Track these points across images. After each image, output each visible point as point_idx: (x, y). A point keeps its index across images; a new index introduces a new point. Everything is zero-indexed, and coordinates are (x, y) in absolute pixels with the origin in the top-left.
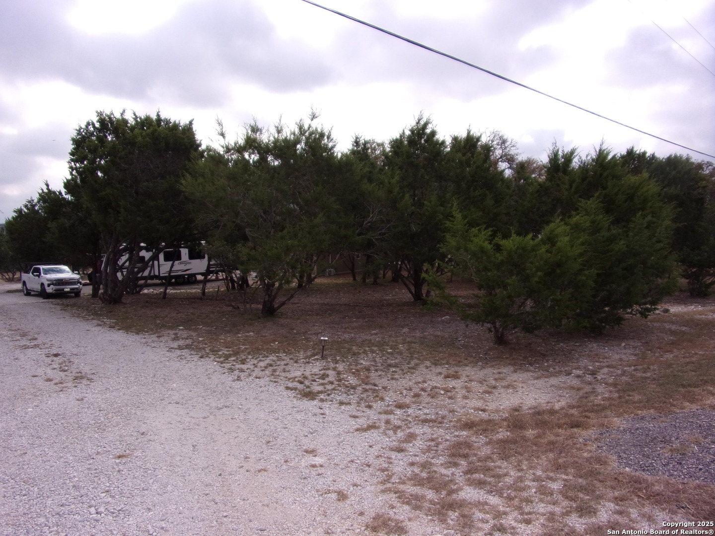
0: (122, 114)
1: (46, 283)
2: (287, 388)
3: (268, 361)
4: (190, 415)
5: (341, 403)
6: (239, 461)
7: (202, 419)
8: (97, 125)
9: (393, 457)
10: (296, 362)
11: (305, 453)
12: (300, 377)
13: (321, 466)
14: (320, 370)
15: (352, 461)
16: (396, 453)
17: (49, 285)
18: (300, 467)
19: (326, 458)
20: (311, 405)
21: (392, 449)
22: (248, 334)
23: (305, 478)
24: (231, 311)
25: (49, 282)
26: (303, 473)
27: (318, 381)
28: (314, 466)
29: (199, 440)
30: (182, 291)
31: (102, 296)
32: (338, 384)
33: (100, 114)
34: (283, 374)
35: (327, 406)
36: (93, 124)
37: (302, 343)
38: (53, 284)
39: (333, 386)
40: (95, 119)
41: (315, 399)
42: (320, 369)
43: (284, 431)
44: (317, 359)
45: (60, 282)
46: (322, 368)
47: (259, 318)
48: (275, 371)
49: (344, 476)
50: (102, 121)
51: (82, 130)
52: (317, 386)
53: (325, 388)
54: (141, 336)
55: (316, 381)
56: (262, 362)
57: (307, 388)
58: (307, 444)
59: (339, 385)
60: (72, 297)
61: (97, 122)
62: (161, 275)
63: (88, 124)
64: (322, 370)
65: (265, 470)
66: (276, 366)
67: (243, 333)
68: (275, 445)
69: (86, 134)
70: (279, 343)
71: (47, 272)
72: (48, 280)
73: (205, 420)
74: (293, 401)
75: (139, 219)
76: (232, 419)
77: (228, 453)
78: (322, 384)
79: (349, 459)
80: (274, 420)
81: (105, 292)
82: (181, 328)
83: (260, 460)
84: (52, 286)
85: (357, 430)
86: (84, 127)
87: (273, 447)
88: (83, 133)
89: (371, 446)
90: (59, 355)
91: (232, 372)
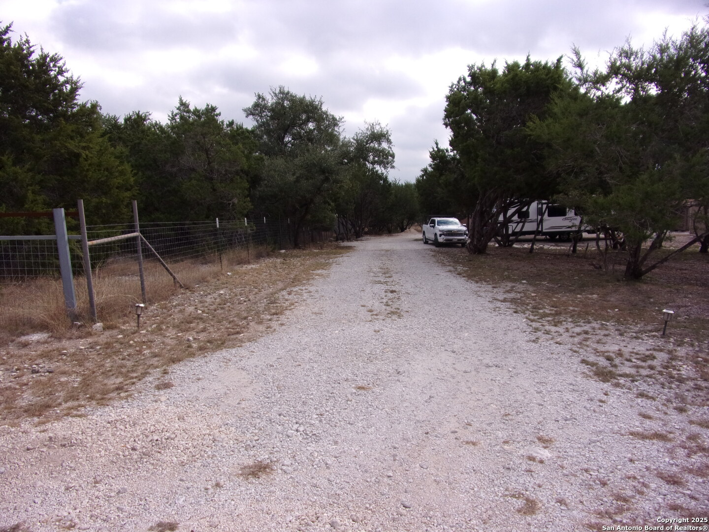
0: (493, 65)
1: (438, 233)
2: (584, 361)
3: (587, 327)
4: (454, 366)
5: (641, 395)
6: (458, 425)
7: (461, 373)
8: (468, 79)
9: (653, 486)
10: (621, 335)
11: (537, 440)
12: (614, 352)
13: (541, 462)
14: (647, 350)
15: (586, 471)
16: (662, 483)
17: (440, 235)
18: (514, 454)
19: (556, 454)
20: (596, 387)
21: (660, 476)
22: (590, 296)
23: (508, 469)
24: (591, 271)
25: (441, 233)
26: (512, 463)
27: (635, 362)
28: (531, 458)
29: (440, 392)
30: (562, 248)
31: (468, 246)
32: (659, 371)
33: (471, 68)
34: (595, 346)
35: (618, 393)
36: (464, 79)
37: (650, 315)
38: (444, 234)
39: (652, 372)
40: (466, 74)
41: (608, 381)
42: (649, 348)
43: (536, 407)
44: (654, 336)
45: (450, 233)
46: (652, 347)
47: (618, 281)
48: (586, 340)
49: (558, 486)
50: (473, 75)
51: (454, 86)
52: (630, 367)
53: (638, 372)
54: (479, 285)
55: (632, 361)
56: (579, 328)
57: (612, 366)
58: (550, 430)
59: (661, 373)
60: (458, 247)
61: (469, 76)
62: (544, 231)
63: (460, 79)
64: (650, 350)
65: (474, 444)
66: (593, 334)
67: (585, 295)
68: (511, 420)
69: (458, 89)
70: (619, 310)
71: (440, 223)
72: (440, 231)
73: (464, 374)
74: (577, 377)
75: (495, 168)
76: (492, 380)
77: (456, 413)
78: (637, 367)
79: (586, 466)
80: (535, 392)
81: (471, 242)
82: (525, 281)
83: (480, 431)
84: (443, 236)
85: (632, 434)
86: (456, 83)
87: (507, 422)
88: (456, 89)
89: (631, 460)
90: (395, 292)
91: (535, 332)
